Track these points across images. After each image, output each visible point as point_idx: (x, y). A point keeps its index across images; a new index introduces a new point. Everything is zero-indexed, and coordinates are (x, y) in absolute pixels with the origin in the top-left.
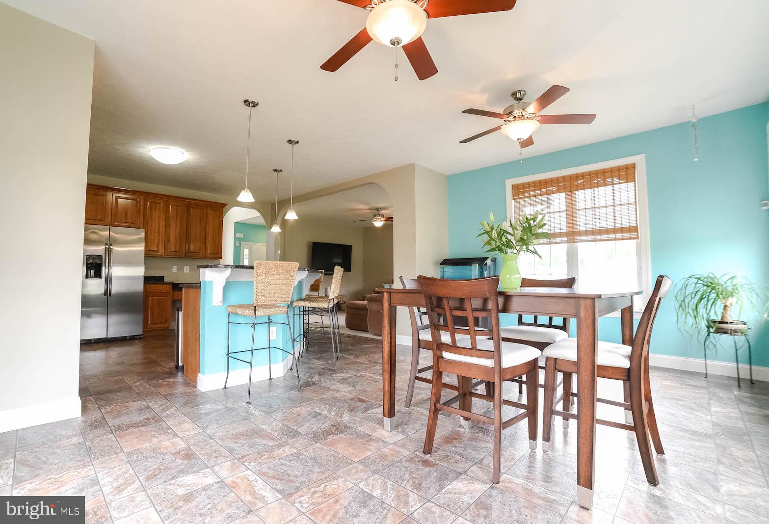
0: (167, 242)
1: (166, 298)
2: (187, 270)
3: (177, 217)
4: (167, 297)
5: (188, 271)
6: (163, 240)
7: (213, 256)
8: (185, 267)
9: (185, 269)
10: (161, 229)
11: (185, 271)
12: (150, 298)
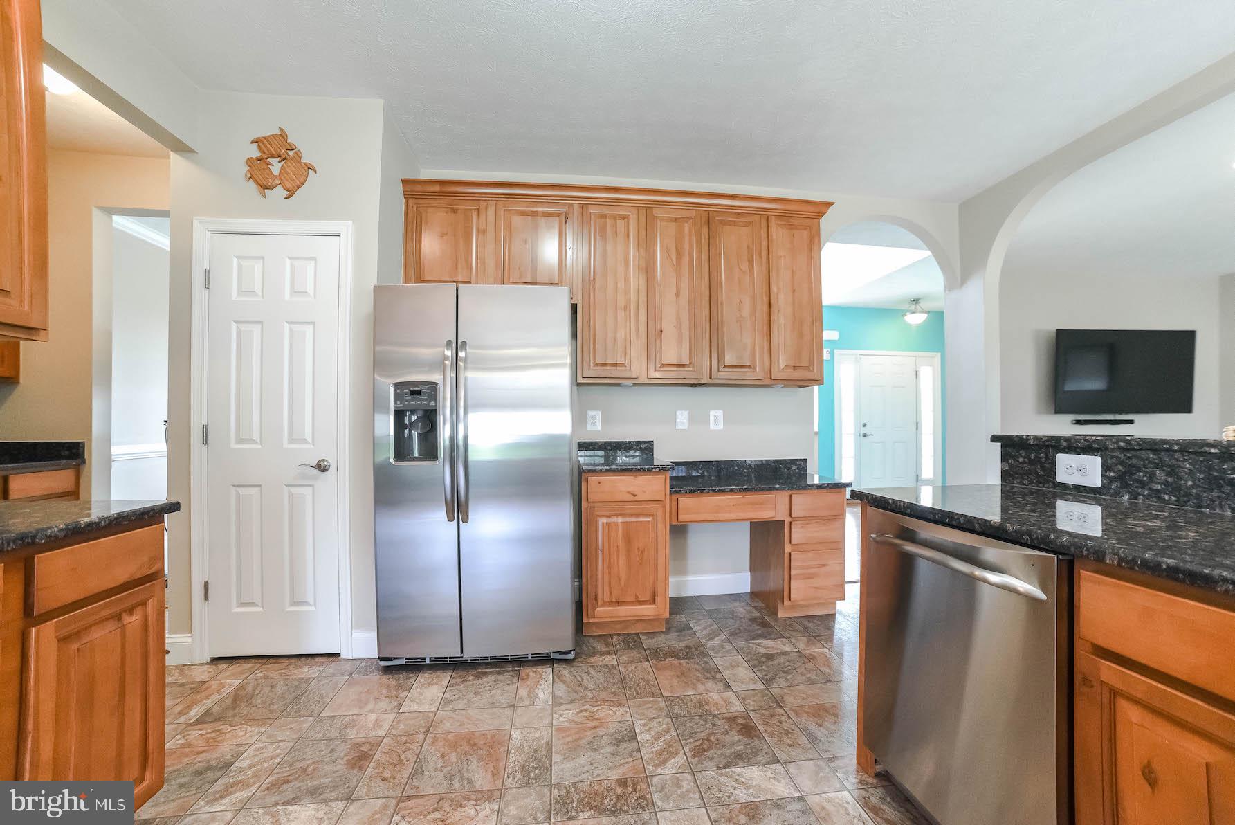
0: (654, 335)
1: (650, 519)
2: (716, 423)
3: (679, 255)
4: (653, 515)
5: (721, 427)
6: (642, 328)
7: (797, 375)
8: (712, 413)
9: (712, 418)
10: (633, 297)
11: (712, 427)
12: (602, 521)
